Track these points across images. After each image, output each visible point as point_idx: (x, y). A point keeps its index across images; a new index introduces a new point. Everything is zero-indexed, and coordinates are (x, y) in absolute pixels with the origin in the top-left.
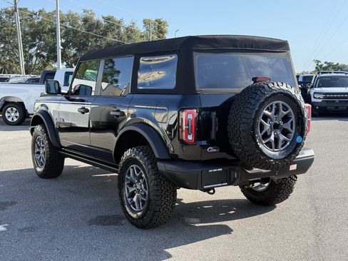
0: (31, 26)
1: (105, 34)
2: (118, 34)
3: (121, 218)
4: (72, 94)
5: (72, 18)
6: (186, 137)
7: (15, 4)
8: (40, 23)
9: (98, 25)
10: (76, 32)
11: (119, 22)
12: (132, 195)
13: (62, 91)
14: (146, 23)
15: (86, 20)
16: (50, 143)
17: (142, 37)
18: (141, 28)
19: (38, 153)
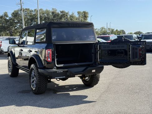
0: (30, 16)
1: (61, 18)
2: (67, 18)
3: (30, 91)
4: (20, 44)
5: (47, 12)
6: (48, 59)
7: (21, 7)
8: (34, 15)
9: (58, 15)
10: (48, 18)
11: (67, 13)
12: (33, 82)
13: (16, 43)
14: (79, 13)
15: (53, 13)
16: (12, 63)
17: (77, 19)
18: (77, 15)
19: (10, 67)
